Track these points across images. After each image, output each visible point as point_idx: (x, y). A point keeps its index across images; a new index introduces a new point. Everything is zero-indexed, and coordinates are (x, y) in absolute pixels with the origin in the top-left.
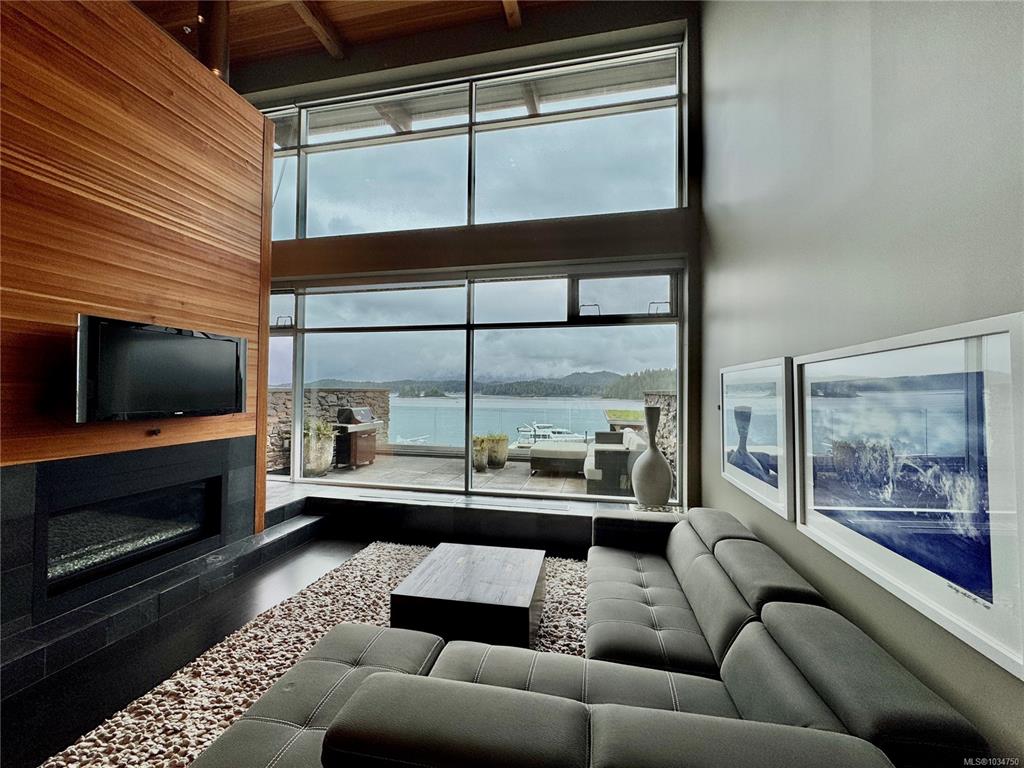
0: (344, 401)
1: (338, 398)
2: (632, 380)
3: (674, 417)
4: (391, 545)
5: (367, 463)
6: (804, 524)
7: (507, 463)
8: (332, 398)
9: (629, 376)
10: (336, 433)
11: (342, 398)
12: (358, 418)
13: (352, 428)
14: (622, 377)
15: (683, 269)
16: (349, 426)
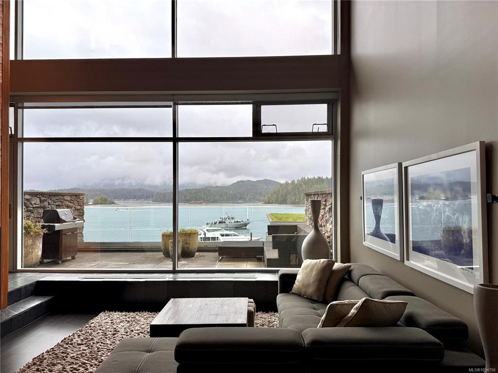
0: (46, 204)
1: (40, 201)
2: (290, 188)
3: (330, 209)
4: (117, 313)
5: (70, 258)
6: (408, 260)
7: (197, 254)
8: (36, 201)
9: (287, 184)
10: (45, 231)
11: (44, 201)
12: (63, 217)
13: (58, 227)
14: (281, 185)
15: (337, 100)
16: (56, 225)
